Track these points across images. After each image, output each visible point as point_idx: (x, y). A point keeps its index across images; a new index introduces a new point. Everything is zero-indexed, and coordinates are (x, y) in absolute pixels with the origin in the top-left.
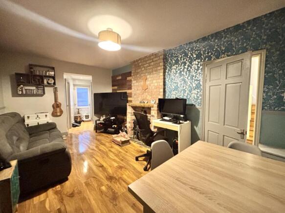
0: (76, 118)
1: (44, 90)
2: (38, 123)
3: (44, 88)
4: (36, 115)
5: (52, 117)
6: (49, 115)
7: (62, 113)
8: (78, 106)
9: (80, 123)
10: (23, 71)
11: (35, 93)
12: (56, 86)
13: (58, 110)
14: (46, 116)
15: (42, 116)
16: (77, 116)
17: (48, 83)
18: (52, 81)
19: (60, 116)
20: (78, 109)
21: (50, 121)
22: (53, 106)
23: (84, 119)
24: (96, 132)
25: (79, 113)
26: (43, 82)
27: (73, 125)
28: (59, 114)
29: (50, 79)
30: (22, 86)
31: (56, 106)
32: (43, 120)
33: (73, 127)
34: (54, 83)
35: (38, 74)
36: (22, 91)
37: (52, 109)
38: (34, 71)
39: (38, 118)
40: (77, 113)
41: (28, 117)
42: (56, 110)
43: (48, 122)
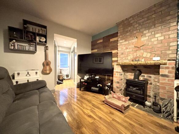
0: (59, 77)
1: (36, 47)
2: (28, 80)
3: (36, 45)
4: (27, 72)
5: (41, 75)
6: (39, 72)
7: (51, 71)
8: (61, 67)
9: (62, 80)
10: (17, 26)
11: (27, 49)
12: (47, 45)
13: (48, 68)
14: (36, 73)
15: (32, 73)
16: (60, 75)
17: (40, 41)
18: (43, 39)
19: (49, 73)
20: (61, 70)
21: (40, 79)
22: (43, 64)
23: (65, 78)
24: (80, 90)
25: (61, 73)
26: (35, 39)
27: (58, 82)
28: (48, 72)
29: (42, 38)
30: (14, 41)
31: (46, 64)
32: (33, 78)
33: (57, 84)
34: (46, 42)
35: (31, 30)
36: (14, 46)
37: (42, 67)
38: (28, 27)
39: (28, 75)
40: (60, 73)
41: (18, 74)
42: (46, 68)
43: (37, 80)
